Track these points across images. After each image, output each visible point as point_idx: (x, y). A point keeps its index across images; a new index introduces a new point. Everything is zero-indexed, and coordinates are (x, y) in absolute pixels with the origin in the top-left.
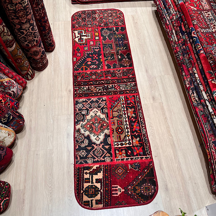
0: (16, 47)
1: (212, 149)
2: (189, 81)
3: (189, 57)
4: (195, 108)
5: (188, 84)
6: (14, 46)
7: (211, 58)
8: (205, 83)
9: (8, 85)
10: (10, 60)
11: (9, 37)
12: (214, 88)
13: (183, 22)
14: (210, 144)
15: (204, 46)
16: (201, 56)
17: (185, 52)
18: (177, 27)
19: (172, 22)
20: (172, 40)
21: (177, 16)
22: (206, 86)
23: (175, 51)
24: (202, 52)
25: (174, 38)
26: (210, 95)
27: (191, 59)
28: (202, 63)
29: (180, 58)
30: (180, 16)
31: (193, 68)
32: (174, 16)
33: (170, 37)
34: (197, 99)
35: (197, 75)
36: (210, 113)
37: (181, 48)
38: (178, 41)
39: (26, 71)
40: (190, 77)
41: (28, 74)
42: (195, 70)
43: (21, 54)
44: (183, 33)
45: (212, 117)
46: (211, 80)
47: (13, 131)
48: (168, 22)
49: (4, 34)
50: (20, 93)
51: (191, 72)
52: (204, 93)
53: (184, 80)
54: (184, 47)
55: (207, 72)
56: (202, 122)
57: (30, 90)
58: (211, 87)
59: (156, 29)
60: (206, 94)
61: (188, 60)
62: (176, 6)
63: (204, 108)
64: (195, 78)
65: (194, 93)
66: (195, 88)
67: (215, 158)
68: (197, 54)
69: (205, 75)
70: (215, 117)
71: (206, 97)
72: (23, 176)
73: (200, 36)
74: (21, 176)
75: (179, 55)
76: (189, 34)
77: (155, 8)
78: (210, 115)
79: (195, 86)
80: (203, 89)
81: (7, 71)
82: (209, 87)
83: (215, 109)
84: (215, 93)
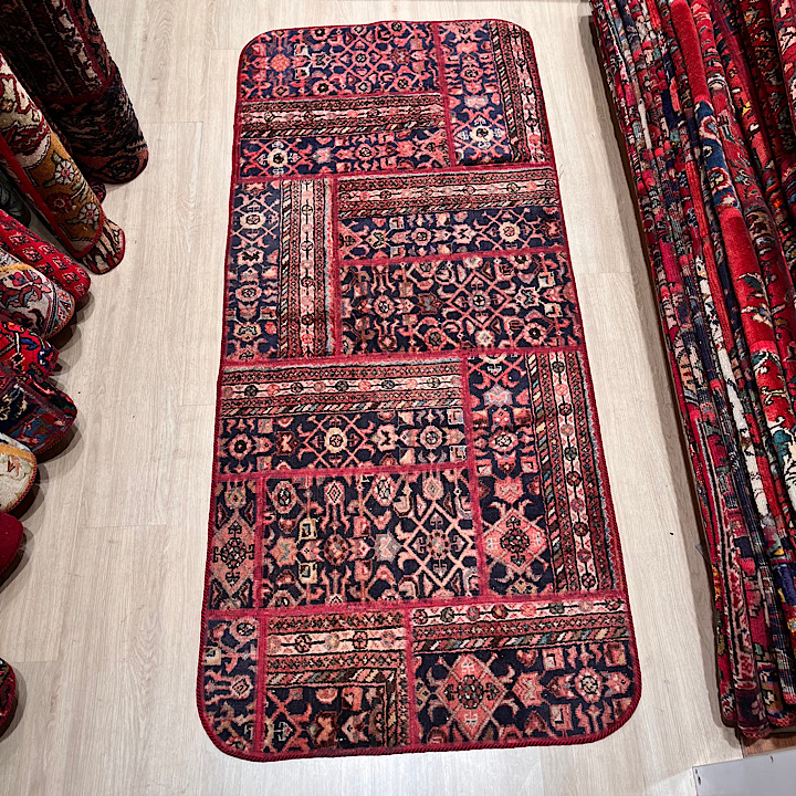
0: (50, 153)
1: (728, 567)
2: (676, 305)
3: (686, 216)
4: (688, 408)
5: (673, 316)
6: (42, 148)
7: (761, 226)
8: (729, 319)
9: (19, 288)
10: (29, 195)
12: (758, 340)
13: (675, 75)
14: (723, 546)
15: (738, 179)
16: (725, 217)
17: (674, 193)
18: (654, 93)
19: (638, 71)
20: (632, 141)
21: (657, 51)
22: (733, 332)
23: (640, 185)
24: (729, 200)
25: (642, 135)
27: (691, 221)
28: (728, 243)
29: (654, 215)
30: (668, 52)
31: (695, 258)
32: (648, 48)
33: (627, 128)
34: (698, 374)
35: (705, 287)
36: (737, 433)
37: (660, 177)
38: (653, 150)
39: (88, 239)
40: (682, 291)
41: (94, 251)
42: (703, 267)
43: (67, 181)
44: (672, 120)
45: (744, 448)
46: (750, 308)
48: (623, 71)
50: (63, 317)
51: (686, 271)
52: (722, 354)
53: (661, 302)
55: (738, 277)
56: (707, 463)
57: (104, 306)
58: (749, 336)
59: (588, 91)
60: (731, 359)
61: (682, 225)
62: (659, 10)
63: (719, 411)
64: (697, 294)
65: (689, 353)
66: (696, 334)
67: (737, 601)
68: (712, 208)
69: (732, 289)
70: (751, 449)
71: (728, 373)
72: (56, 613)
73: (728, 137)
74: (49, 613)
75: (652, 203)
76: (693, 126)
77: (587, 10)
78: (737, 440)
79: (695, 325)
80: (722, 339)
81: (16, 237)
82: (744, 336)
83: (756, 419)
84: (763, 360)
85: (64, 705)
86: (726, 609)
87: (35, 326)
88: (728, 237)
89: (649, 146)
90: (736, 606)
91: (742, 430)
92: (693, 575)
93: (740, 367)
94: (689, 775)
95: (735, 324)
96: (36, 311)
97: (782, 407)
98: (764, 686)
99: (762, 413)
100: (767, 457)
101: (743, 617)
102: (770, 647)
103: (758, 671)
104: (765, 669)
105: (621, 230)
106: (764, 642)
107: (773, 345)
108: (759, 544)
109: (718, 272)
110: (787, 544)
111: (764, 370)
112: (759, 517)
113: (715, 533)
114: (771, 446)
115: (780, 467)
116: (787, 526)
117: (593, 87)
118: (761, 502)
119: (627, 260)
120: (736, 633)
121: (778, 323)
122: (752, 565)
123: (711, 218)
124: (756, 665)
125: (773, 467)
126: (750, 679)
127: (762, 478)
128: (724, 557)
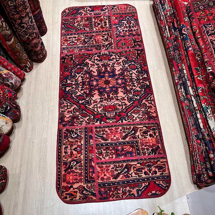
0: (15, 41)
1: (193, 142)
2: (178, 76)
3: (180, 54)
4: (182, 102)
5: (177, 79)
6: (13, 40)
7: (199, 55)
8: (192, 79)
9: (7, 77)
10: (9, 53)
11: (7, 31)
12: (199, 84)
13: (175, 18)
14: (192, 137)
15: (192, 43)
16: (189, 53)
17: (176, 48)
18: (170, 23)
19: (166, 17)
20: (165, 35)
21: (170, 12)
22: (193, 82)
23: (167, 46)
24: (190, 49)
25: (167, 34)
26: (196, 90)
27: (181, 55)
28: (190, 60)
29: (171, 54)
30: (173, 12)
31: (182, 64)
32: (168, 11)
33: (163, 32)
34: (184, 94)
35: (185, 71)
36: (194, 108)
37: (172, 44)
38: (170, 37)
39: (24, 63)
40: (179, 73)
41: (26, 66)
42: (184, 66)
43: (19, 48)
44: (175, 29)
45: (196, 112)
46: (197, 76)
47: (11, 120)
48: (162, 18)
49: (2, 29)
50: (18, 85)
51: (180, 68)
52: (190, 88)
53: (174, 76)
54: (175, 43)
55: (193, 68)
56: (187, 116)
57: (28, 81)
58: (197, 83)
59: (153, 23)
60: (192, 89)
61: (178, 56)
62: (171, 2)
63: (190, 103)
64: (183, 73)
65: (181, 88)
66: (183, 84)
67: (196, 151)
68: (186, 51)
69: (192, 71)
70: (198, 112)
71: (192, 93)
72: (19, 161)
73: (189, 33)
74: (17, 161)
75: (170, 51)
76: (180, 30)
77: (152, 3)
78: (195, 110)
79: (183, 81)
80: (190, 84)
81: (6, 64)
82: (195, 83)
83: (199, 104)
84: (200, 89)
85: (22, 184)
86: (193, 153)
87: (11, 87)
88: (190, 58)
89: (169, 36)
90: (196, 152)
91: (196, 107)
92: (184, 146)
93: (195, 91)
94: (185, 197)
95: (193, 80)
96: (11, 83)
97: (206, 100)
98: (204, 172)
99: (201, 102)
100: (202, 113)
101: (198, 155)
102: (205, 162)
103: (202, 169)
104: (204, 168)
105: (162, 58)
106: (203, 161)
107: (203, 85)
108: (201, 136)
109: (188, 67)
110: (208, 135)
111: (201, 91)
112: (201, 129)
113: (190, 134)
114: (203, 111)
115: (206, 116)
116: (208, 131)
117: (154, 22)
118: (201, 125)
119: (164, 66)
120: (196, 159)
121: (204, 79)
122: (200, 142)
123: (186, 54)
124: (201, 167)
125: (204, 116)
126: (200, 171)
127: (201, 119)
128: (192, 140)
